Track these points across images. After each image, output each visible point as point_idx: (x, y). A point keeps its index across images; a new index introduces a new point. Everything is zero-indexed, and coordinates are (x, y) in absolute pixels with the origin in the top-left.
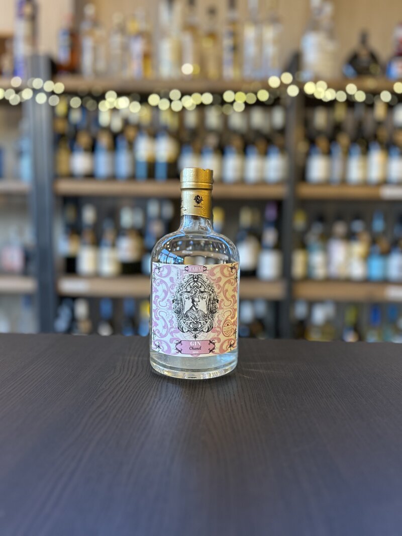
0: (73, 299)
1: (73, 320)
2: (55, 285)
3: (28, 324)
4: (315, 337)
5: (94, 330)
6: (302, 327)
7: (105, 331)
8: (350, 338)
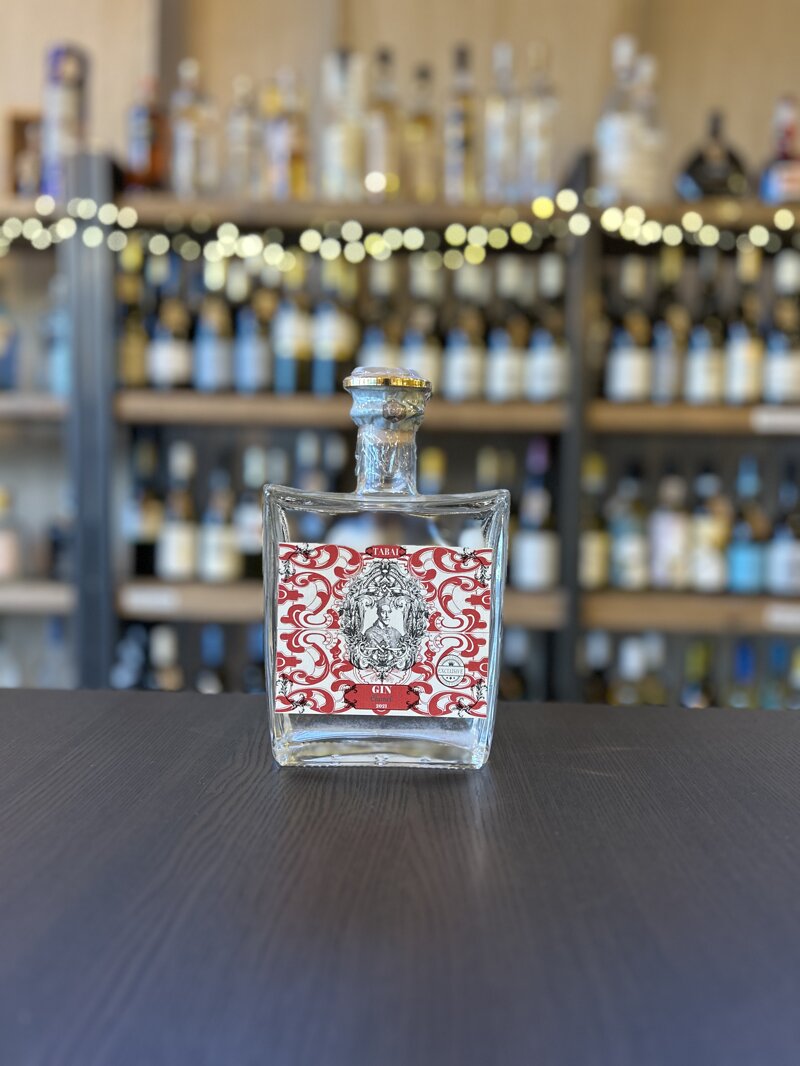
0: (148, 625)
1: (147, 667)
2: (113, 597)
3: (57, 670)
4: (624, 698)
5: (190, 683)
6: (601, 682)
7: (210, 688)
8: (695, 703)
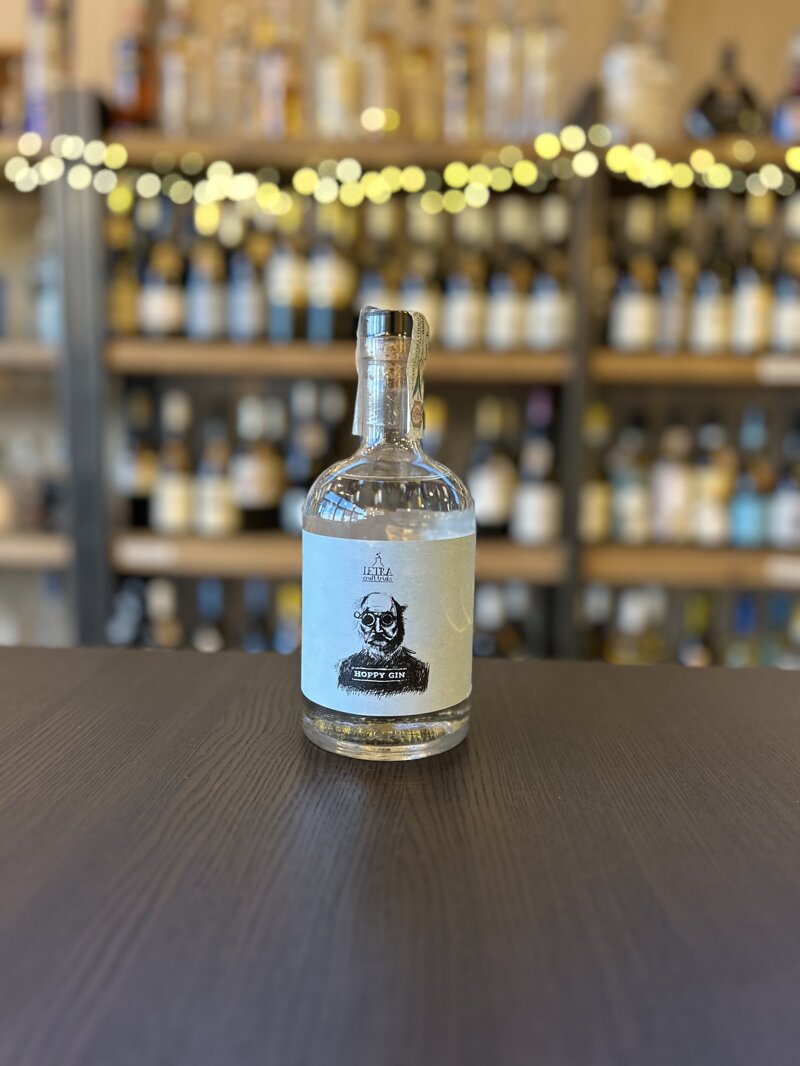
0: (141, 580)
1: (145, 622)
2: (107, 551)
3: (55, 627)
4: (624, 656)
5: (187, 641)
6: (599, 638)
7: (208, 643)
8: (695, 659)
